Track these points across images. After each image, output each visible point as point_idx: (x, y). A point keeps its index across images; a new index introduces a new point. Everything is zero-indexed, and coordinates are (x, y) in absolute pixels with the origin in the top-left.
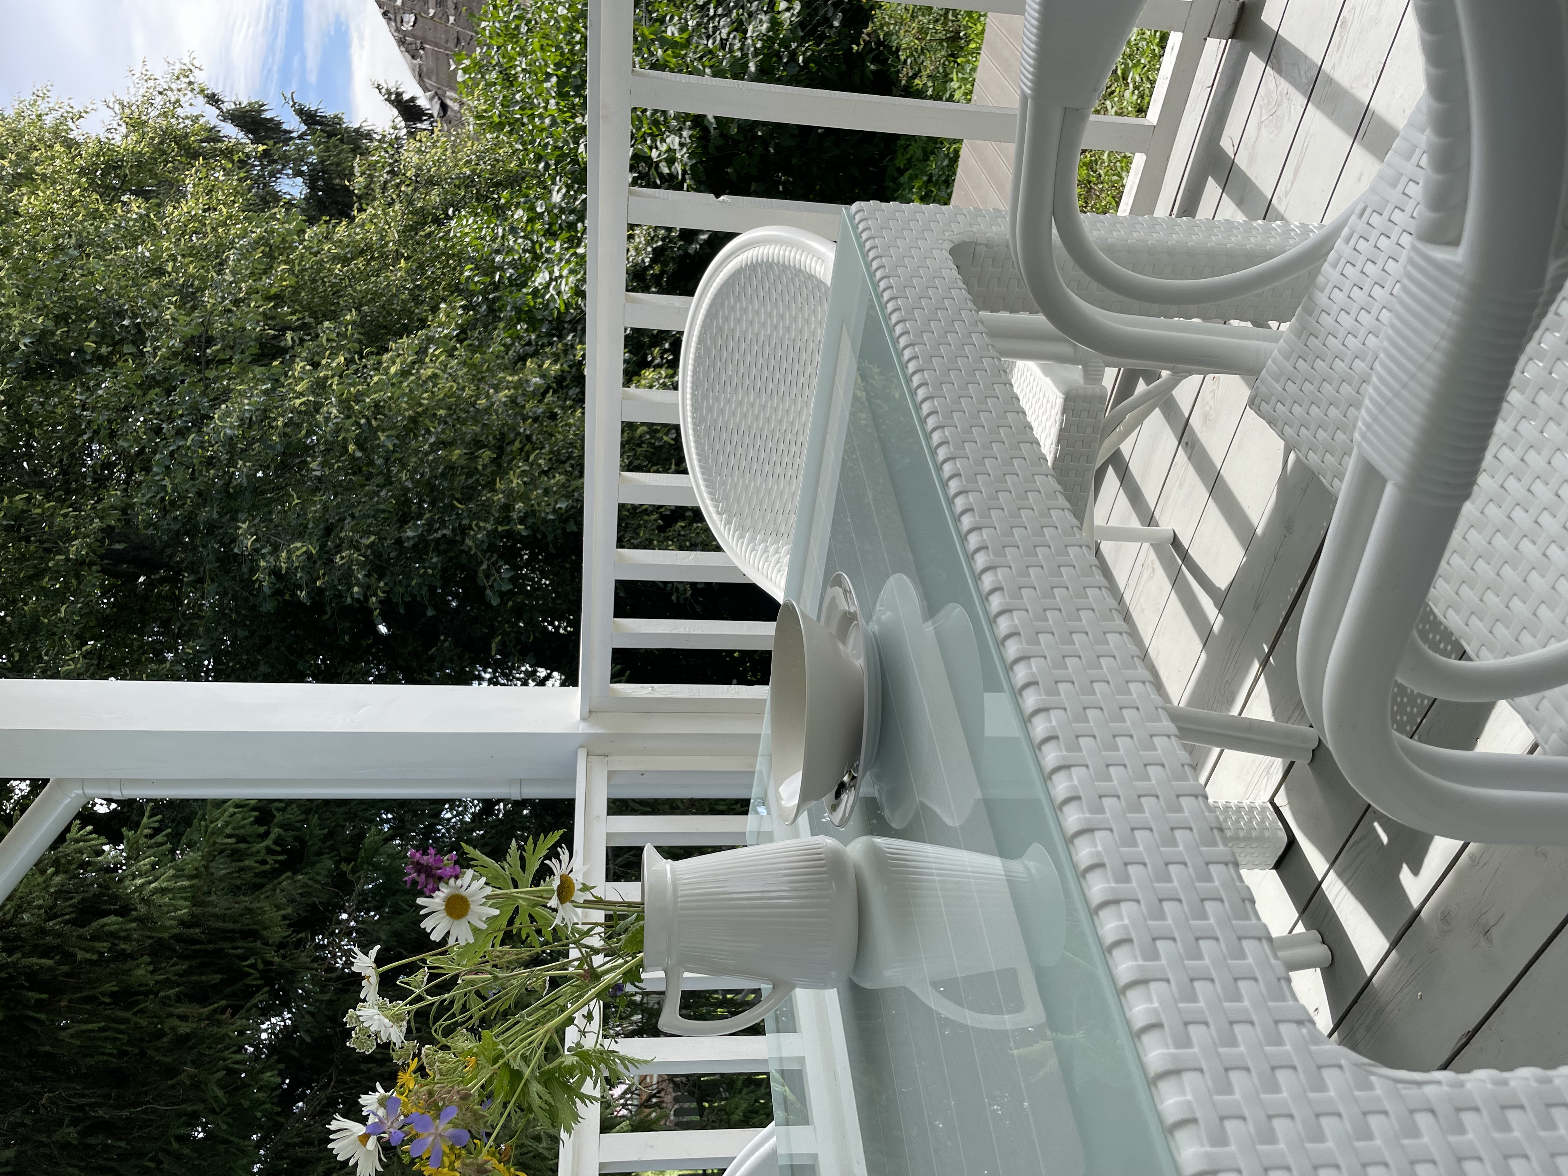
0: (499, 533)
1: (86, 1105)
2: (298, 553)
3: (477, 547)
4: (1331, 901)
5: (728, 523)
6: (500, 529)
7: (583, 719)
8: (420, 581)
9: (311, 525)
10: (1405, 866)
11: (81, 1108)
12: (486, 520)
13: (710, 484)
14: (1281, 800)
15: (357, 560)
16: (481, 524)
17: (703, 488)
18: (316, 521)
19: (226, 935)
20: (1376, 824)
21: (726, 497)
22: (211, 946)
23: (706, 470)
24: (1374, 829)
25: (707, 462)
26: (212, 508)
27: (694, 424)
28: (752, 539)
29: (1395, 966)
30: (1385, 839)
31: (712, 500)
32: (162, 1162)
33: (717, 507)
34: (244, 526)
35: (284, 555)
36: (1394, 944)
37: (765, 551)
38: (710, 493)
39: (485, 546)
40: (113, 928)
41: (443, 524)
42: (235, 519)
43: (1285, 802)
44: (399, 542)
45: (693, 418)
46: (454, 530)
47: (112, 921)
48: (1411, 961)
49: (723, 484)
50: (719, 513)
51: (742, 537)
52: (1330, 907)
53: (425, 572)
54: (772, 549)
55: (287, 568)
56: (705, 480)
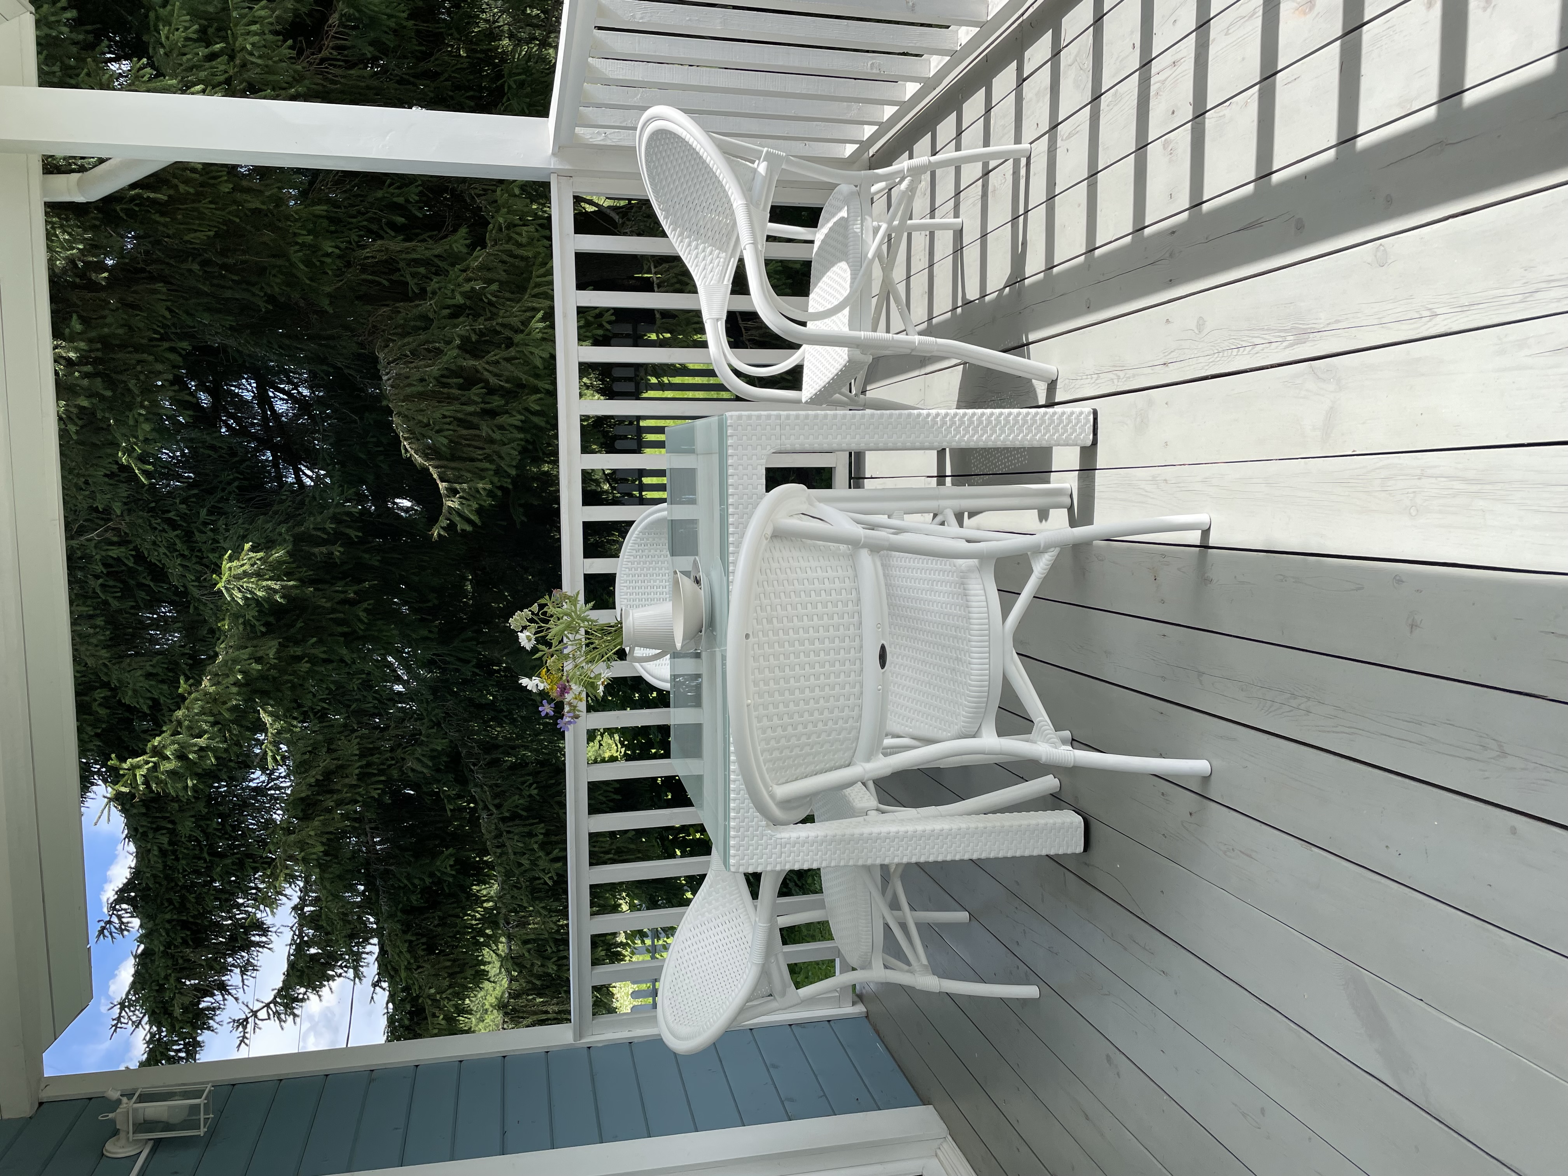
7: (554, 154)
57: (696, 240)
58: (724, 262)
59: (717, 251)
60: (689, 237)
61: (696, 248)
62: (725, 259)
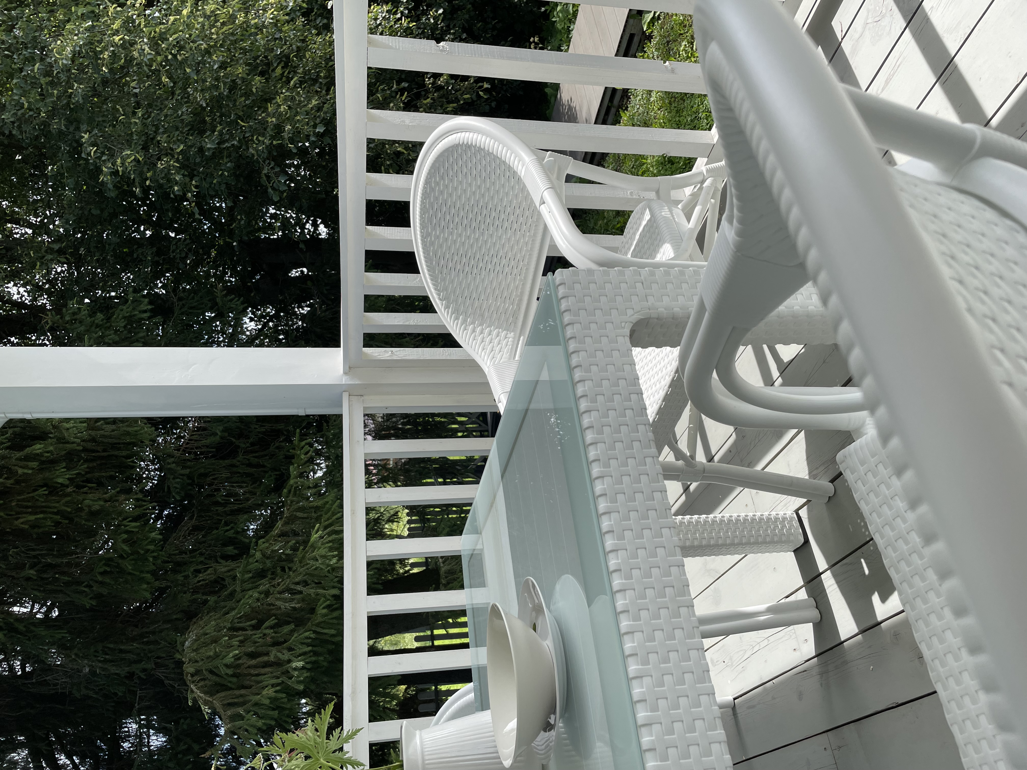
0: (274, 146)
1: (39, 555)
2: (129, 160)
3: (259, 156)
4: (826, 587)
5: (447, 307)
6: (275, 142)
7: (345, 373)
8: (220, 180)
9: (135, 137)
10: (876, 593)
11: (35, 557)
12: (263, 135)
13: (434, 278)
14: (804, 513)
15: (173, 166)
16: (260, 138)
17: (429, 280)
18: (139, 133)
19: (114, 446)
20: (862, 560)
21: (446, 289)
22: (105, 454)
23: (431, 269)
24: (861, 563)
25: (432, 263)
26: (60, 119)
27: (422, 236)
28: (464, 321)
29: (859, 644)
30: (867, 572)
31: (435, 289)
32: (92, 587)
33: (439, 295)
34: (86, 136)
35: (119, 161)
36: (862, 632)
37: (474, 331)
38: (434, 285)
39: (265, 155)
40: (38, 451)
41: (232, 137)
42: (78, 129)
43: (806, 516)
44: (201, 150)
45: (421, 232)
46: (240, 141)
47: (38, 447)
48: (870, 647)
49: (444, 280)
50: (440, 299)
51: (457, 318)
52: (824, 590)
53: (222, 174)
54: (478, 329)
55: (122, 171)
56: (430, 275)
57: (481, 324)
58: (513, 342)
59: (505, 332)
60: (473, 323)
61: (482, 332)
62: (514, 338)
